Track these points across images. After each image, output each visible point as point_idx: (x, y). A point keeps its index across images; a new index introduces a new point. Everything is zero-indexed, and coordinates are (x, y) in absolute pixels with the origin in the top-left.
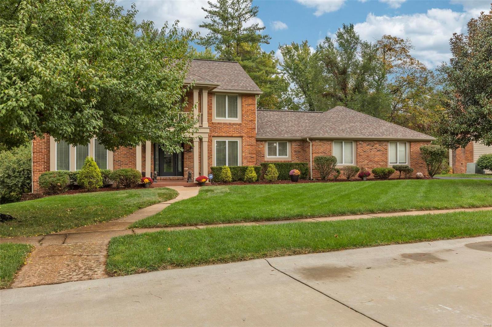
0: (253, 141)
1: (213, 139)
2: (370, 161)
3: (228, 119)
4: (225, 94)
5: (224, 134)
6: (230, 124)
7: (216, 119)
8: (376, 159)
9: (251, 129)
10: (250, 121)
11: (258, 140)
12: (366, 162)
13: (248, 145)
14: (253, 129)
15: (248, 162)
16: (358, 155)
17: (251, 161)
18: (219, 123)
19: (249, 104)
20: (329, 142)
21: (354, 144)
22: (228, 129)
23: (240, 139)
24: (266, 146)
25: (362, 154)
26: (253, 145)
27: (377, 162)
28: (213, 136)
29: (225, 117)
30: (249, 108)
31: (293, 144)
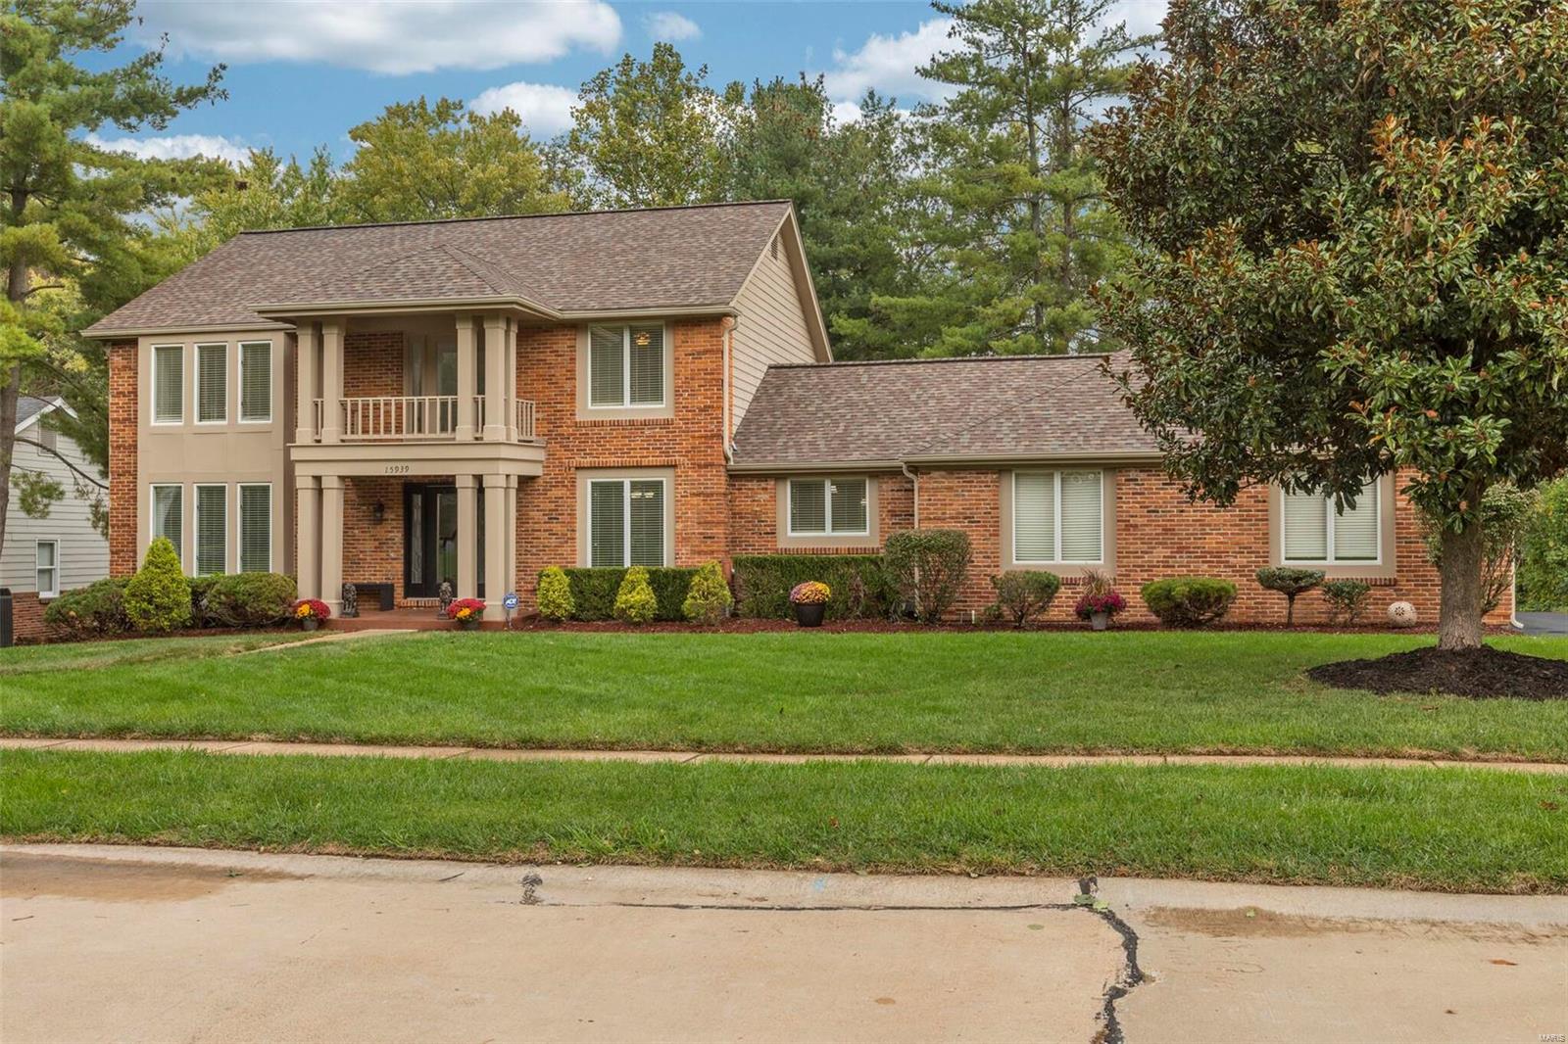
0: (718, 482)
1: (580, 475)
2: (1180, 550)
3: (628, 409)
4: (619, 324)
5: (612, 460)
6: (632, 423)
7: (591, 411)
8: (1211, 542)
9: (706, 437)
10: (701, 410)
11: (734, 477)
12: (1160, 553)
13: (694, 495)
14: (712, 436)
15: (693, 552)
16: (1124, 526)
17: (705, 549)
18: (595, 424)
19: (699, 353)
20: (990, 477)
21: (1103, 483)
22: (627, 441)
23: (670, 472)
24: (786, 493)
25: (1139, 521)
26: (712, 494)
27: (1218, 554)
28: (577, 468)
29: (622, 400)
30: (699, 364)
31: (884, 486)
